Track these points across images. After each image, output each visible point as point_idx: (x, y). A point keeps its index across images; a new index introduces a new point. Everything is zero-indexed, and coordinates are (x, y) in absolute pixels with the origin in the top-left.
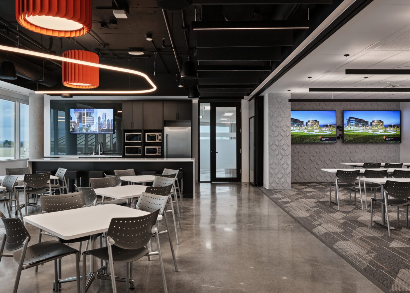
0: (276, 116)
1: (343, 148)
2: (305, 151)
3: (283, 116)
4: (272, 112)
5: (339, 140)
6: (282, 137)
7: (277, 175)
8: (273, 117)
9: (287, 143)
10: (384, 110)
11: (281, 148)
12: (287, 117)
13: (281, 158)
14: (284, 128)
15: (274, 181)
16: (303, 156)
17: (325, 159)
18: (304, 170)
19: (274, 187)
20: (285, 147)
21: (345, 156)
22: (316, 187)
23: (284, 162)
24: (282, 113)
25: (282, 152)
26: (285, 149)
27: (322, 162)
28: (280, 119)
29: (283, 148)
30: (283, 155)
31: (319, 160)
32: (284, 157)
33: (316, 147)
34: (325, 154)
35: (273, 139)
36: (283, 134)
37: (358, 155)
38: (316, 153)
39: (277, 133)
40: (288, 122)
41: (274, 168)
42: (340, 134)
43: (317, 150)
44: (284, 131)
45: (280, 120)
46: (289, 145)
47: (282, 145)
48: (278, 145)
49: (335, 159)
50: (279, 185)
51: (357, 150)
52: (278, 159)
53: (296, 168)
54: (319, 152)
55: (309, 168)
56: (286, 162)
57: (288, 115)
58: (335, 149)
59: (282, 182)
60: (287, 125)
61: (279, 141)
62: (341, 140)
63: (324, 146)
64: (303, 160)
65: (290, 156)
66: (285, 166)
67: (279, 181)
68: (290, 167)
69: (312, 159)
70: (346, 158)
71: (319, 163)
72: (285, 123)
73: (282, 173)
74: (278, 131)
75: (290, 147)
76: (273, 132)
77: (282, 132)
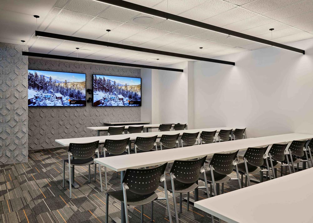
0: (7, 73)
1: (92, 111)
2: (53, 115)
3: (17, 73)
4: (2, 67)
5: (89, 103)
6: (16, 99)
7: (8, 146)
8: (3, 74)
9: (23, 106)
10: (128, 76)
11: (15, 113)
12: (23, 74)
13: (14, 125)
14: (18, 88)
15: (4, 155)
16: (51, 120)
17: (75, 122)
18: (52, 135)
19: (3, 163)
20: (20, 112)
21: (94, 119)
22: (62, 155)
23: (19, 129)
24: (16, 69)
25: (17, 118)
26: (20, 114)
27: (72, 126)
28: (12, 76)
29: (17, 113)
30: (18, 121)
31: (68, 123)
32: (19, 124)
33: (65, 110)
34: (75, 117)
35: (3, 101)
36: (17, 96)
37: (107, 118)
38: (65, 116)
39: (8, 94)
40: (24, 81)
41: (4, 139)
42: (90, 97)
43: (66, 114)
44: (19, 92)
45: (14, 78)
46: (25, 109)
47: (15, 109)
48: (10, 109)
49: (85, 123)
50: (11, 159)
51: (106, 113)
52: (10, 126)
53: (42, 134)
54: (68, 116)
55: (58, 133)
56: (22, 130)
57: (24, 73)
58: (85, 112)
59: (15, 155)
60: (23, 85)
61: (11, 104)
62: (91, 103)
63: (74, 109)
64: (51, 124)
65: (26, 123)
66: (20, 135)
67: (11, 154)
68: (27, 135)
69: (61, 123)
70: (96, 121)
71: (68, 127)
72: (21, 82)
73: (15, 144)
74: (10, 91)
75: (27, 111)
76: (3, 92)
77: (15, 93)
